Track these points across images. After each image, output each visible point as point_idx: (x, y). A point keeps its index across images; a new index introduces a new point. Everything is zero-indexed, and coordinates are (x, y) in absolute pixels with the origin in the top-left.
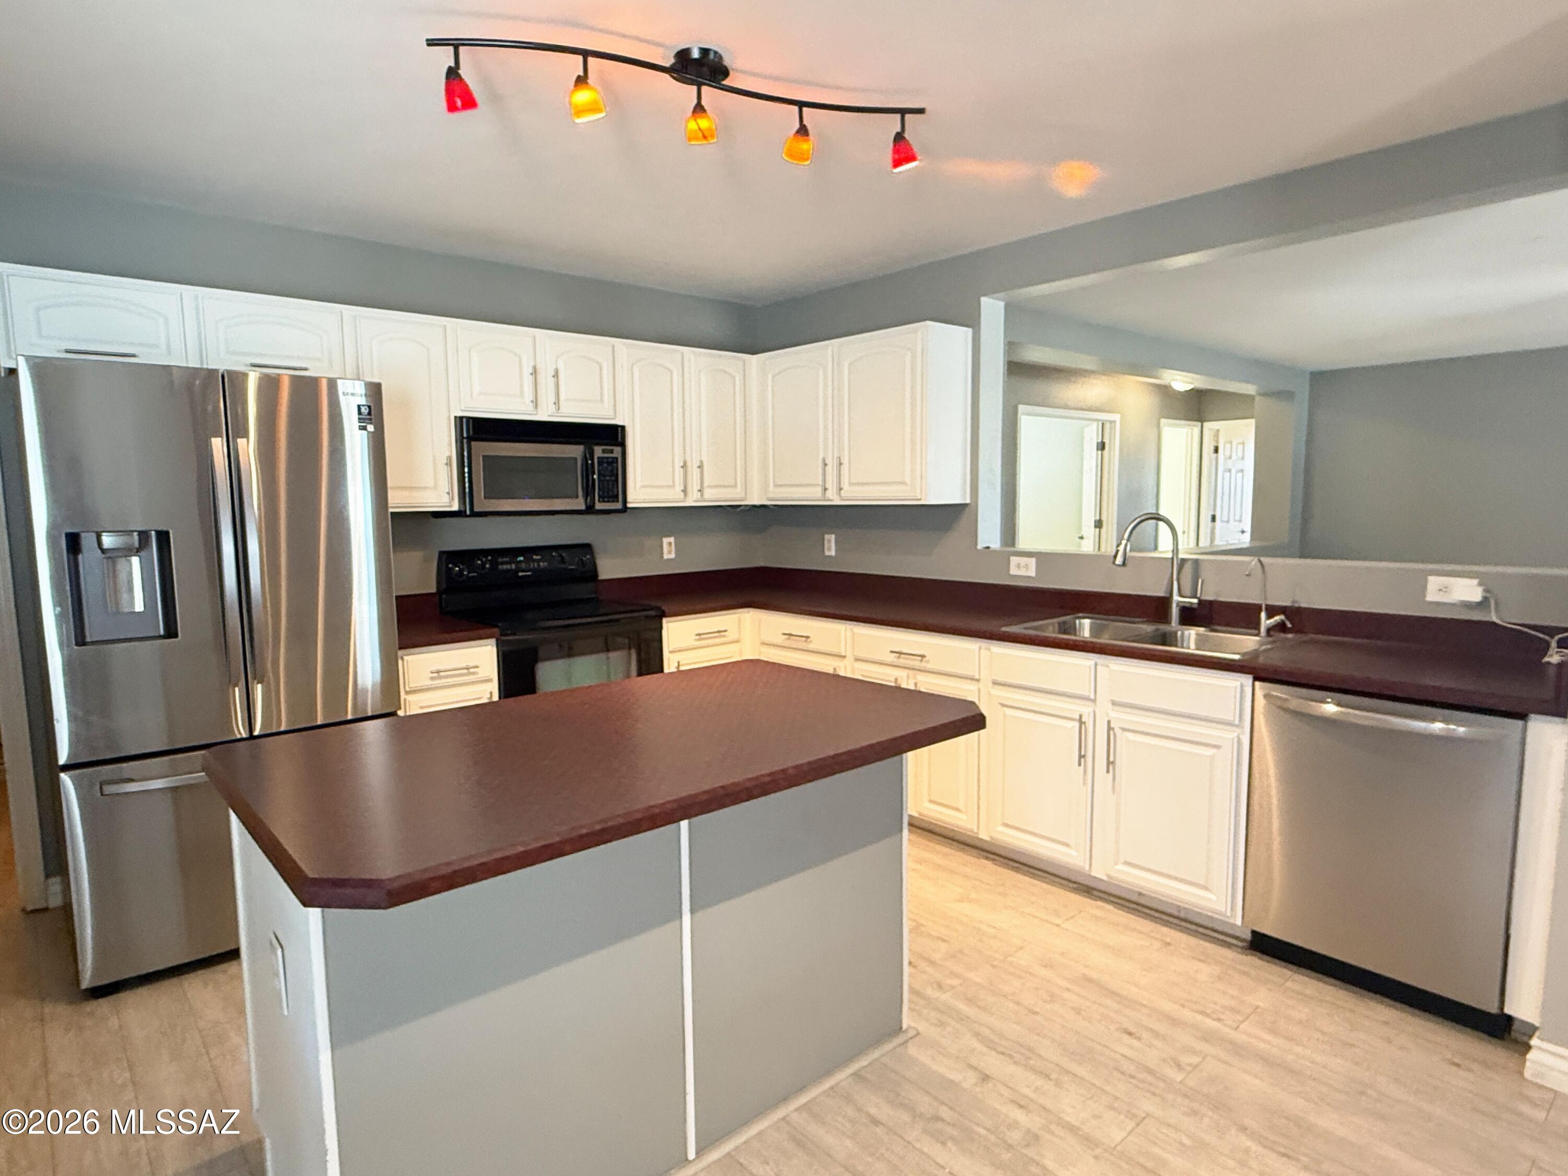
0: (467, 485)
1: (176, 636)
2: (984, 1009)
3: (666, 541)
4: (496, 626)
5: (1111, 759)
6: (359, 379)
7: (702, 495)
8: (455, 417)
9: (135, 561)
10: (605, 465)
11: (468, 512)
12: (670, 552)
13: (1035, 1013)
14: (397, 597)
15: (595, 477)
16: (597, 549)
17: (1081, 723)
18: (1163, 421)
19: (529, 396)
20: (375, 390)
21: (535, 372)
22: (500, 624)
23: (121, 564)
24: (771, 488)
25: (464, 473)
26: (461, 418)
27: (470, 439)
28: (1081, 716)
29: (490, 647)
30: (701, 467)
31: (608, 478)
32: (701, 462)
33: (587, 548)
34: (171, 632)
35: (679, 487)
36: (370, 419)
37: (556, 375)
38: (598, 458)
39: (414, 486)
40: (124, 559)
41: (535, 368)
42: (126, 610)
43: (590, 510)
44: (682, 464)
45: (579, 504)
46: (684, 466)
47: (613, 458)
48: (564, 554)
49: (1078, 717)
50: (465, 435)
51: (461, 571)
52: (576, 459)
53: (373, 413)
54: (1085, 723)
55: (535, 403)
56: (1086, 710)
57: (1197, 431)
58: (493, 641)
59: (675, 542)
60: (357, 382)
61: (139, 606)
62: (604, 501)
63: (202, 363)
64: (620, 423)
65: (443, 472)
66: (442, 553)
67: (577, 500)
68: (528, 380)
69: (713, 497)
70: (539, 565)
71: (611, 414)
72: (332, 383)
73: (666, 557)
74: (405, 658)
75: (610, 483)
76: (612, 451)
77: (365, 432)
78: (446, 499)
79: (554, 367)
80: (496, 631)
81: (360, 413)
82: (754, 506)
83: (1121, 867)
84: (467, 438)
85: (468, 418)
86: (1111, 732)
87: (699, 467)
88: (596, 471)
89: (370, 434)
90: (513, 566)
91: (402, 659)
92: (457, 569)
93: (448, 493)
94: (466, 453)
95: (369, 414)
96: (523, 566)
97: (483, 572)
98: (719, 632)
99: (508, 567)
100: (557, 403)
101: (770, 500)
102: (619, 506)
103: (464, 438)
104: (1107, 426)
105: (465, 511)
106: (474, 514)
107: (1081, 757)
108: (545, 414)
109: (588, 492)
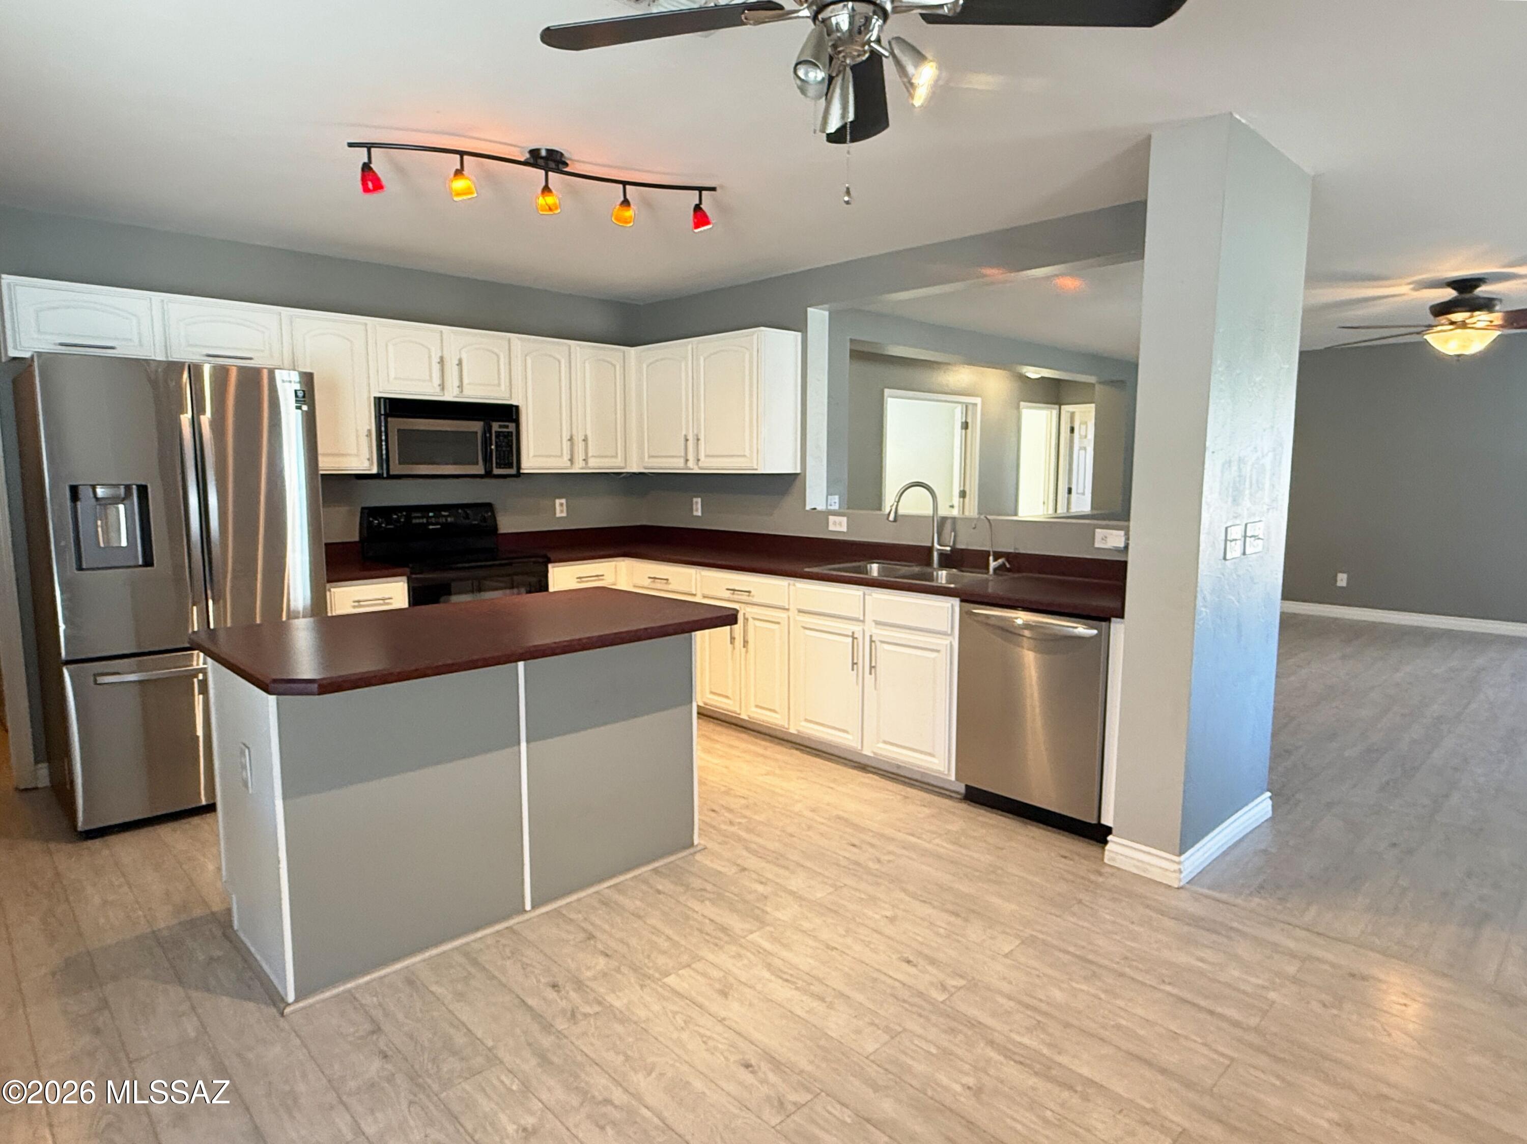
0: (384, 452)
1: (152, 565)
2: (759, 835)
3: (558, 502)
4: (408, 567)
5: (873, 664)
6: (294, 370)
7: (587, 463)
8: (375, 398)
9: (121, 507)
10: (501, 438)
11: (385, 475)
12: (562, 511)
13: (794, 836)
14: (326, 544)
15: (493, 447)
16: (498, 506)
17: (854, 638)
18: (1022, 403)
19: (437, 381)
20: (308, 379)
21: (442, 361)
22: (411, 565)
23: (111, 510)
24: (646, 459)
25: (382, 445)
26: (380, 398)
27: (387, 416)
28: (853, 633)
29: (401, 584)
30: (585, 440)
31: (504, 449)
32: (586, 436)
33: (489, 507)
34: (148, 562)
35: (566, 457)
36: (304, 401)
37: (460, 364)
38: (496, 432)
39: (341, 452)
40: (112, 506)
41: (442, 358)
42: (116, 545)
43: (488, 474)
44: (569, 438)
45: (479, 469)
46: (571, 439)
47: (508, 432)
48: (468, 512)
49: (851, 634)
50: (383, 412)
51: (379, 524)
52: (476, 433)
53: (306, 395)
54: (856, 638)
55: (442, 386)
56: (857, 628)
57: (1055, 413)
58: (405, 578)
59: (567, 503)
60: (292, 373)
61: (124, 543)
62: (500, 468)
63: (167, 357)
64: (515, 403)
65: (364, 441)
66: (363, 509)
67: (477, 467)
68: (436, 368)
69: (596, 465)
70: (446, 520)
71: (508, 395)
72: (271, 372)
73: (558, 515)
74: (332, 590)
75: (506, 453)
76: (507, 427)
77: (299, 411)
78: (366, 464)
79: (458, 357)
80: (407, 570)
81: (296, 396)
82: (634, 473)
83: (881, 745)
84: (384, 415)
85: (385, 399)
86: (873, 644)
87: (584, 440)
88: (494, 442)
89: (304, 413)
90: (425, 520)
91: (330, 591)
92: (376, 522)
93: (369, 459)
94: (383, 429)
95: (304, 397)
96: (433, 520)
97: (398, 525)
98: (597, 576)
99: (421, 521)
100: (461, 387)
101: (646, 469)
102: (513, 471)
103: (381, 415)
104: (970, 407)
105: (383, 474)
106: (390, 477)
107: (853, 664)
108: (450, 395)
109: (487, 459)
